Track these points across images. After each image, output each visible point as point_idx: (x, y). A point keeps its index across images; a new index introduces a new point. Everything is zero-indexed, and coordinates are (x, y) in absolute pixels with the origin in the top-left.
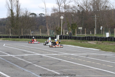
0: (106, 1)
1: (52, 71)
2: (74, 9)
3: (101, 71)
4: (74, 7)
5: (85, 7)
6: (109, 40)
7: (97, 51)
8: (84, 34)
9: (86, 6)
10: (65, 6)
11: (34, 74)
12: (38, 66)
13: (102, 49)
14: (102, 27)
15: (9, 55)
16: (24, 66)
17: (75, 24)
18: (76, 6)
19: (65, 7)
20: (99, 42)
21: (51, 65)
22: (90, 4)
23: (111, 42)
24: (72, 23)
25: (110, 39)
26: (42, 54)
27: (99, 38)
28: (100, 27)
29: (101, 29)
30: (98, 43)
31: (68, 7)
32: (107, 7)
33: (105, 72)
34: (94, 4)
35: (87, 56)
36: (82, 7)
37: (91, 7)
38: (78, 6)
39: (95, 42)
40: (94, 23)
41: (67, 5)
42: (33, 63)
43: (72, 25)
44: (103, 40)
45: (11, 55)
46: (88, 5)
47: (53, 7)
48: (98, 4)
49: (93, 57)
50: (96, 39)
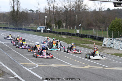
0: (86, 5)
1: (21, 55)
2: (61, 9)
4: (61, 8)
8: (67, 28)
9: (70, 7)
11: (8, 55)
12: (15, 51)
17: (60, 21)
18: (63, 7)
19: (54, 8)
22: (74, 6)
23: (77, 37)
24: (58, 20)
25: (77, 35)
27: (70, 34)
30: (68, 37)
31: (57, 7)
32: (86, 9)
34: (76, 6)
37: (74, 9)
38: (65, 7)
41: (56, 6)
42: (13, 49)
43: (58, 21)
45: (2, 42)
46: (72, 7)
47: (45, 7)
50: (68, 34)
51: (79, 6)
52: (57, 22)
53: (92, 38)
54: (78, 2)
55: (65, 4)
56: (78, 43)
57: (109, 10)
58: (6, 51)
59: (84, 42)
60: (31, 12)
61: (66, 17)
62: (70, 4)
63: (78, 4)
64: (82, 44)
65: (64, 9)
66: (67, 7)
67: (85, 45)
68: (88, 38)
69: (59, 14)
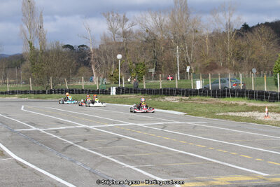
0: (195, 22)
1: (108, 157)
3: (186, 155)
4: (139, 34)
6: (200, 95)
7: (181, 115)
10: (123, 32)
12: (85, 149)
13: (189, 113)
14: (188, 68)
15: (34, 128)
16: (62, 148)
17: (141, 64)
18: (144, 32)
19: (125, 34)
20: (184, 98)
21: (106, 146)
22: (167, 27)
23: (204, 98)
24: (137, 62)
25: (204, 92)
26: (88, 125)
27: (183, 91)
28: (186, 68)
29: (188, 70)
30: (182, 100)
31: (130, 32)
32: (197, 31)
33: (192, 156)
35: (164, 127)
36: (153, 34)
38: (147, 31)
39: (178, 97)
40: (174, 60)
41: (128, 30)
42: (76, 143)
43: (137, 64)
44: (191, 95)
45: (38, 129)
49: (173, 130)
50: (178, 92)
53: (243, 96)
56: (219, 112)
57: (246, 27)
58: (64, 150)
59: (230, 109)
60: (68, 49)
62: (158, 22)
64: (230, 114)
67: (237, 114)
68: (233, 96)
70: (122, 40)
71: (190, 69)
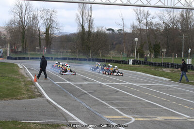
2: (158, 26)
4: (158, 24)
5: (172, 24)
9: (173, 22)
10: (146, 22)
14: (190, 49)
17: (157, 45)
18: (161, 22)
19: (147, 24)
22: (178, 21)
24: (155, 43)
29: (189, 51)
31: (151, 23)
34: (182, 21)
37: (179, 25)
38: (164, 23)
41: (150, 21)
43: (154, 45)
45: (70, 83)
46: (175, 22)
47: (132, 24)
48: (188, 21)
51: (187, 21)
52: (153, 47)
54: (185, 14)
55: (164, 18)
60: (111, 32)
61: (166, 39)
62: (172, 17)
63: (185, 17)
65: (164, 25)
66: (167, 23)
69: (155, 34)
70: (145, 28)
71: (191, 51)
